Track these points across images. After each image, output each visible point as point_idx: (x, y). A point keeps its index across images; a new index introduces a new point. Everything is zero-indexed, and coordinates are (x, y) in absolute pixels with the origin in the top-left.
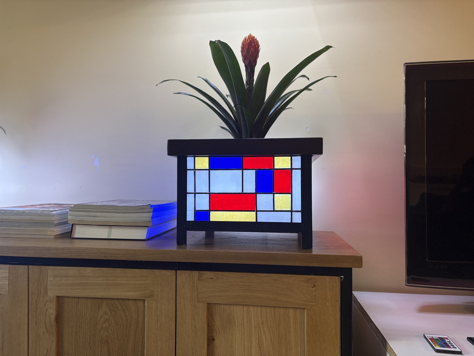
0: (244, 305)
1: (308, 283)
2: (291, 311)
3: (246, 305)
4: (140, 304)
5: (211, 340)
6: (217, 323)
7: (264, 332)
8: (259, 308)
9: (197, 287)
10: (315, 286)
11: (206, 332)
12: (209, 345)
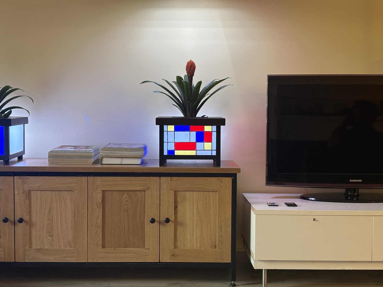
0: (190, 191)
1: (218, 180)
2: (211, 193)
3: (192, 191)
4: (143, 193)
5: (176, 207)
6: (179, 199)
7: (199, 202)
8: (197, 192)
9: (170, 184)
10: (221, 182)
11: (174, 204)
12: (175, 209)
